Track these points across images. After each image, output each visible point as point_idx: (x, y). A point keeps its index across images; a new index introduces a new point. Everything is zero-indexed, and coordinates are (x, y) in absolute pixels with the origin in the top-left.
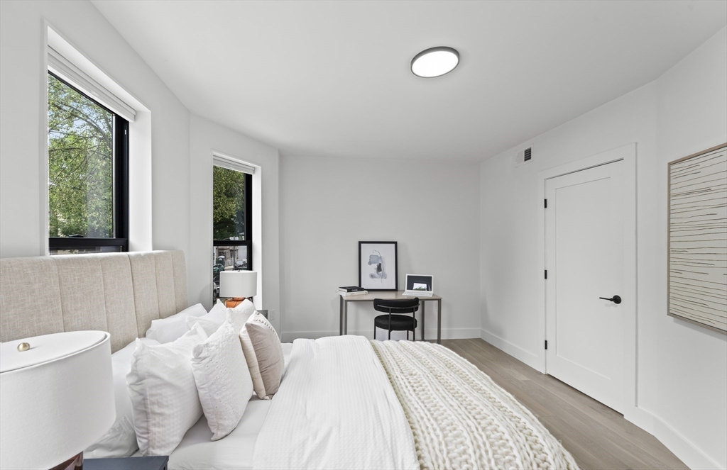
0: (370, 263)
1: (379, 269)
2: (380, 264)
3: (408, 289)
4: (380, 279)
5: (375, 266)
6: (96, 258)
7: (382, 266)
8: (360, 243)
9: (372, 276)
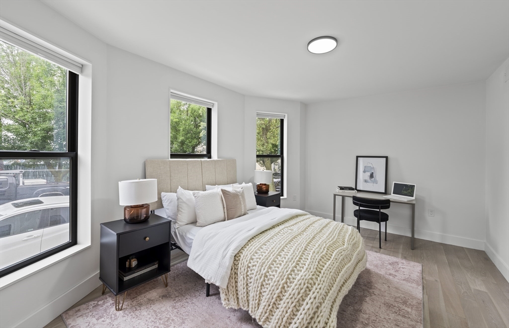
0: (364, 172)
1: (372, 176)
2: (373, 173)
3: (393, 193)
4: (372, 184)
5: (369, 174)
6: (185, 161)
7: (374, 175)
8: (357, 157)
9: (366, 181)
